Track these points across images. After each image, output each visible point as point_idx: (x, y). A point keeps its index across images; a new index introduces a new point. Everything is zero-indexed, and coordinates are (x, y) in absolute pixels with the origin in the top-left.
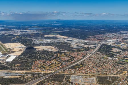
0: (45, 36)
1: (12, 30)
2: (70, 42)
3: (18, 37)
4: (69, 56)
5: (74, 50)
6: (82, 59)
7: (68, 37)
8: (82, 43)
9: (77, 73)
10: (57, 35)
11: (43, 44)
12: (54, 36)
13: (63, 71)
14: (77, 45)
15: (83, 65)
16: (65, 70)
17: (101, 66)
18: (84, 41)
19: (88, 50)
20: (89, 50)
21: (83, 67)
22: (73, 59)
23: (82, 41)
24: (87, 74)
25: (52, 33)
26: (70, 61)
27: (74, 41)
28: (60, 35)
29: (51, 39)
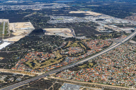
0: (71, 12)
1: (36, 3)
2: (99, 23)
3: (35, 13)
4: (83, 46)
5: (97, 36)
6: (100, 51)
7: (101, 14)
8: (117, 24)
9: (75, 80)
10: (89, 10)
11: (59, 26)
12: (84, 12)
13: (57, 74)
14: (106, 28)
15: (94, 64)
16: (60, 72)
17: (122, 68)
18: (120, 21)
19: (117, 37)
20: (120, 36)
21: (93, 66)
22: (86, 52)
23: (118, 21)
24: (91, 82)
25: (84, 7)
26: (79, 56)
27: (107, 20)
28: (92, 11)
29: (75, 18)
